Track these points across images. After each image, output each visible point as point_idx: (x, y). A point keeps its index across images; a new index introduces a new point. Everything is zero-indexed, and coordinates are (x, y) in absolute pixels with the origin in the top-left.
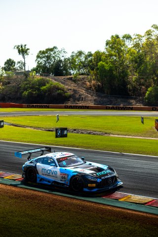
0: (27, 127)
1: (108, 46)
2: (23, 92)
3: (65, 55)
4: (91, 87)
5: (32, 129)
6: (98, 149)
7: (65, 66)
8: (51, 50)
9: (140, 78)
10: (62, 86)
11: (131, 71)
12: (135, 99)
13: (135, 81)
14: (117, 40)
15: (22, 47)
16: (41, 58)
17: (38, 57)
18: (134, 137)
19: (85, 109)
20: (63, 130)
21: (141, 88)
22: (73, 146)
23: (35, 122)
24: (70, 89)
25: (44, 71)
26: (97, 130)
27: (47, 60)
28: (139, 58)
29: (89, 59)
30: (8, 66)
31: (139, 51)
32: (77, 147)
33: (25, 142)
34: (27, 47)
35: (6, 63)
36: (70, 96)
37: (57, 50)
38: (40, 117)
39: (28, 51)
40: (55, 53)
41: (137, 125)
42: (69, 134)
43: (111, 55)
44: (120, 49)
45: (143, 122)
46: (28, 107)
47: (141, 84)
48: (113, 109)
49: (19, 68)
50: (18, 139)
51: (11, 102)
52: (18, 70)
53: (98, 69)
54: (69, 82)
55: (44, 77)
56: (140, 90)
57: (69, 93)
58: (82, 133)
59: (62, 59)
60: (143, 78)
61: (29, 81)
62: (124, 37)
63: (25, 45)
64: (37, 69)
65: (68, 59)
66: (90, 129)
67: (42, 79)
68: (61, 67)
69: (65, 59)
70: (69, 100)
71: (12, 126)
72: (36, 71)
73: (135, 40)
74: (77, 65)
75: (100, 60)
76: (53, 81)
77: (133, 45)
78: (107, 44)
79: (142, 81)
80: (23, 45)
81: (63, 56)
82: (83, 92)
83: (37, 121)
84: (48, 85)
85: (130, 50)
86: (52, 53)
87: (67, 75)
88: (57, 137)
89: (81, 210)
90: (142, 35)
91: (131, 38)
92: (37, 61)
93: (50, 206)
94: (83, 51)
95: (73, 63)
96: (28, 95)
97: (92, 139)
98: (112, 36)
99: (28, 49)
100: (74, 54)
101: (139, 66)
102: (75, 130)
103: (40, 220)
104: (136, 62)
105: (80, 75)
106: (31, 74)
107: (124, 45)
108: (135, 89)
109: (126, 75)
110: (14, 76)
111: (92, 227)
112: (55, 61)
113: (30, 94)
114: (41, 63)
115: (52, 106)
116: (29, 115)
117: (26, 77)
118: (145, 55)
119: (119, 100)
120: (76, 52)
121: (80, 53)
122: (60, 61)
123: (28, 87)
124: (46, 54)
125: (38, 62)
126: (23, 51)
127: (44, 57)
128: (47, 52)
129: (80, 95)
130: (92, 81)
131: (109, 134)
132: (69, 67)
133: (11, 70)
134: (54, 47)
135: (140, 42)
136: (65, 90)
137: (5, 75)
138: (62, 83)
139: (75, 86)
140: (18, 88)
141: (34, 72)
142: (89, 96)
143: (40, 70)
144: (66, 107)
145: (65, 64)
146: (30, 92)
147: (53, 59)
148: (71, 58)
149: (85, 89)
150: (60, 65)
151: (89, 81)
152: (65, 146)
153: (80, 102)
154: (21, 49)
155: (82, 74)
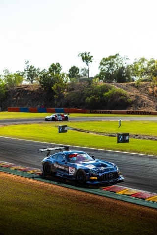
0: (90, 132)
2: (86, 98)
3: (127, 61)
4: (153, 94)
5: (94, 134)
8: (114, 57)
10: (124, 92)
15: (85, 54)
16: (104, 65)
17: (101, 64)
19: (147, 114)
20: (125, 135)
22: (134, 152)
23: (98, 127)
24: (133, 95)
25: (106, 78)
27: (110, 67)
29: (152, 65)
30: (72, 73)
32: (139, 153)
33: (88, 146)
34: (90, 55)
35: (70, 70)
36: (133, 102)
37: (120, 57)
38: (103, 123)
39: (92, 58)
40: (118, 60)
42: (130, 140)
46: (91, 113)
49: (83, 75)
50: (80, 144)
51: (75, 107)
52: (82, 77)
54: (133, 88)
55: (107, 84)
57: (131, 99)
58: (144, 139)
59: (125, 66)
61: (92, 87)
63: (89, 53)
64: (100, 76)
65: (131, 66)
66: (152, 134)
67: (105, 85)
68: (124, 73)
69: (128, 66)
70: (131, 106)
71: (75, 131)
74: (139, 71)
76: (116, 87)
80: (87, 53)
81: (126, 63)
82: (145, 98)
83: (99, 126)
84: (110, 92)
86: (115, 60)
87: (130, 82)
88: (119, 142)
92: (100, 68)
93: (110, 211)
94: (145, 58)
95: (135, 70)
96: (91, 101)
97: (154, 145)
99: (92, 57)
100: (137, 61)
102: (137, 136)
105: (143, 81)
106: (94, 80)
110: (78, 83)
111: (152, 233)
112: (117, 68)
113: (93, 100)
114: (104, 70)
115: (114, 112)
116: (92, 120)
117: (90, 84)
120: (139, 59)
121: (143, 60)
122: (123, 68)
123: (91, 94)
124: (109, 61)
126: (86, 58)
127: (107, 64)
128: (110, 59)
129: (142, 101)
130: (154, 87)
132: (132, 73)
133: (76, 77)
134: (117, 54)
136: (128, 96)
137: (69, 82)
138: (125, 89)
139: (137, 93)
140: (82, 94)
141: (98, 78)
142: (152, 102)
143: (103, 77)
144: (129, 113)
145: (128, 71)
146: (93, 98)
147: (116, 66)
148: (134, 65)
149: (147, 95)
150: (122, 71)
151: (151, 88)
152: (126, 151)
153: (142, 108)
154: (85, 56)
155: (145, 80)
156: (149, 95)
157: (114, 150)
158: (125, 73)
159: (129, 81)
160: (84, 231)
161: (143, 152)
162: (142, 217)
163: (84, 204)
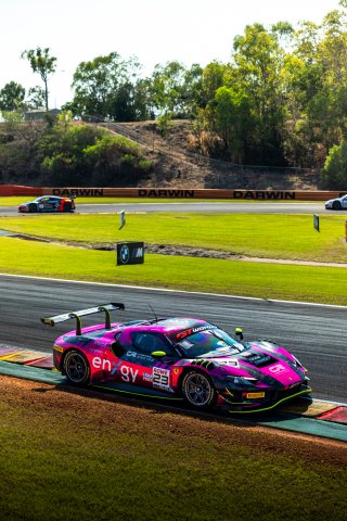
0: (53, 240)
1: (238, 50)
2: (42, 160)
3: (137, 71)
4: (199, 148)
5: (64, 246)
6: (214, 290)
7: (140, 96)
8: (107, 60)
9: (311, 126)
10: (131, 143)
11: (290, 108)
12: (300, 173)
13: (301, 131)
14: (260, 35)
15: (39, 54)
16: (84, 79)
17: (77, 77)
18: (297, 262)
19: (186, 197)
20: (133, 246)
21: (314, 147)
22: (155, 285)
23: (72, 229)
24: (152, 152)
25: (90, 111)
26: (212, 246)
27: (98, 84)
28: (310, 77)
29: (196, 80)
30: (9, 99)
31: (311, 60)
32: (166, 287)
33: (47, 275)
35: (3, 92)
36: (152, 169)
37: (120, 61)
38: (83, 218)
39: (54, 63)
40: (116, 66)
41: (304, 233)
42: (147, 257)
43: (245, 72)
44: (266, 56)
45: (317, 228)
46: (55, 194)
47: (314, 140)
48: (249, 196)
49: (33, 104)
50: (30, 269)
51: (16, 182)
52: (32, 108)
53: (215, 104)
54: (150, 135)
55: (91, 125)
56: (312, 152)
57: (149, 161)
58: (179, 254)
59: (133, 81)
60: (318, 125)
61: (55, 133)
62: (275, 29)
64: (75, 105)
65: (148, 82)
66: (198, 244)
67: (87, 129)
68: (131, 100)
69: (139, 85)
70: (149, 178)
71: (17, 239)
72: (73, 111)
73: (301, 36)
74: (166, 95)
75: (220, 83)
76: (112, 133)
77: (296, 48)
78: (236, 45)
79: (317, 131)
80: (43, 49)
81: (134, 75)
82: (180, 157)
83: (74, 226)
84: (99, 144)
85: (288, 60)
86: (109, 67)
87: (144, 120)
88: (120, 263)
89: (173, 432)
90: (318, 24)
91: (292, 30)
92: (75, 87)
93: (101, 423)
94: (179, 62)
95: (157, 92)
96: (54, 166)
97: (200, 269)
98: (248, 27)
99: (53, 59)
100: (160, 70)
101: (309, 97)
102: (162, 247)
103: (79, 455)
104: (303, 87)
105: (173, 118)
106: (60, 116)
107: (276, 46)
108: (300, 151)
109: (281, 118)
110: (23, 122)
112: (115, 87)
113: (60, 164)
114: (84, 92)
115: (109, 192)
117: (51, 125)
118: (324, 70)
119: (263, 177)
120: (165, 66)
121: (175, 68)
122: (128, 86)
123: (55, 148)
124: (95, 69)
125: (77, 90)
126: (42, 64)
127: (90, 78)
128: (97, 66)
129: (173, 166)
130: (201, 133)
131: (241, 255)
132: (149, 100)
133: (16, 108)
134: (112, 54)
135: (311, 40)
136: (140, 153)
138: (133, 137)
139: (162, 146)
140: (32, 151)
141: (70, 112)
142: (195, 166)
143: (81, 108)
144: (143, 194)
145: (139, 94)
146: (58, 159)
147: (111, 82)
148: (153, 79)
149: (185, 151)
150: (127, 95)
151: (194, 134)
152: (137, 284)
153: (174, 181)
154: (37, 58)
155: (180, 117)
156: (188, 150)
157: (110, 281)
158: (133, 99)
159: (143, 117)
160: (39, 474)
161: (176, 286)
162: (174, 436)
163: (39, 409)
